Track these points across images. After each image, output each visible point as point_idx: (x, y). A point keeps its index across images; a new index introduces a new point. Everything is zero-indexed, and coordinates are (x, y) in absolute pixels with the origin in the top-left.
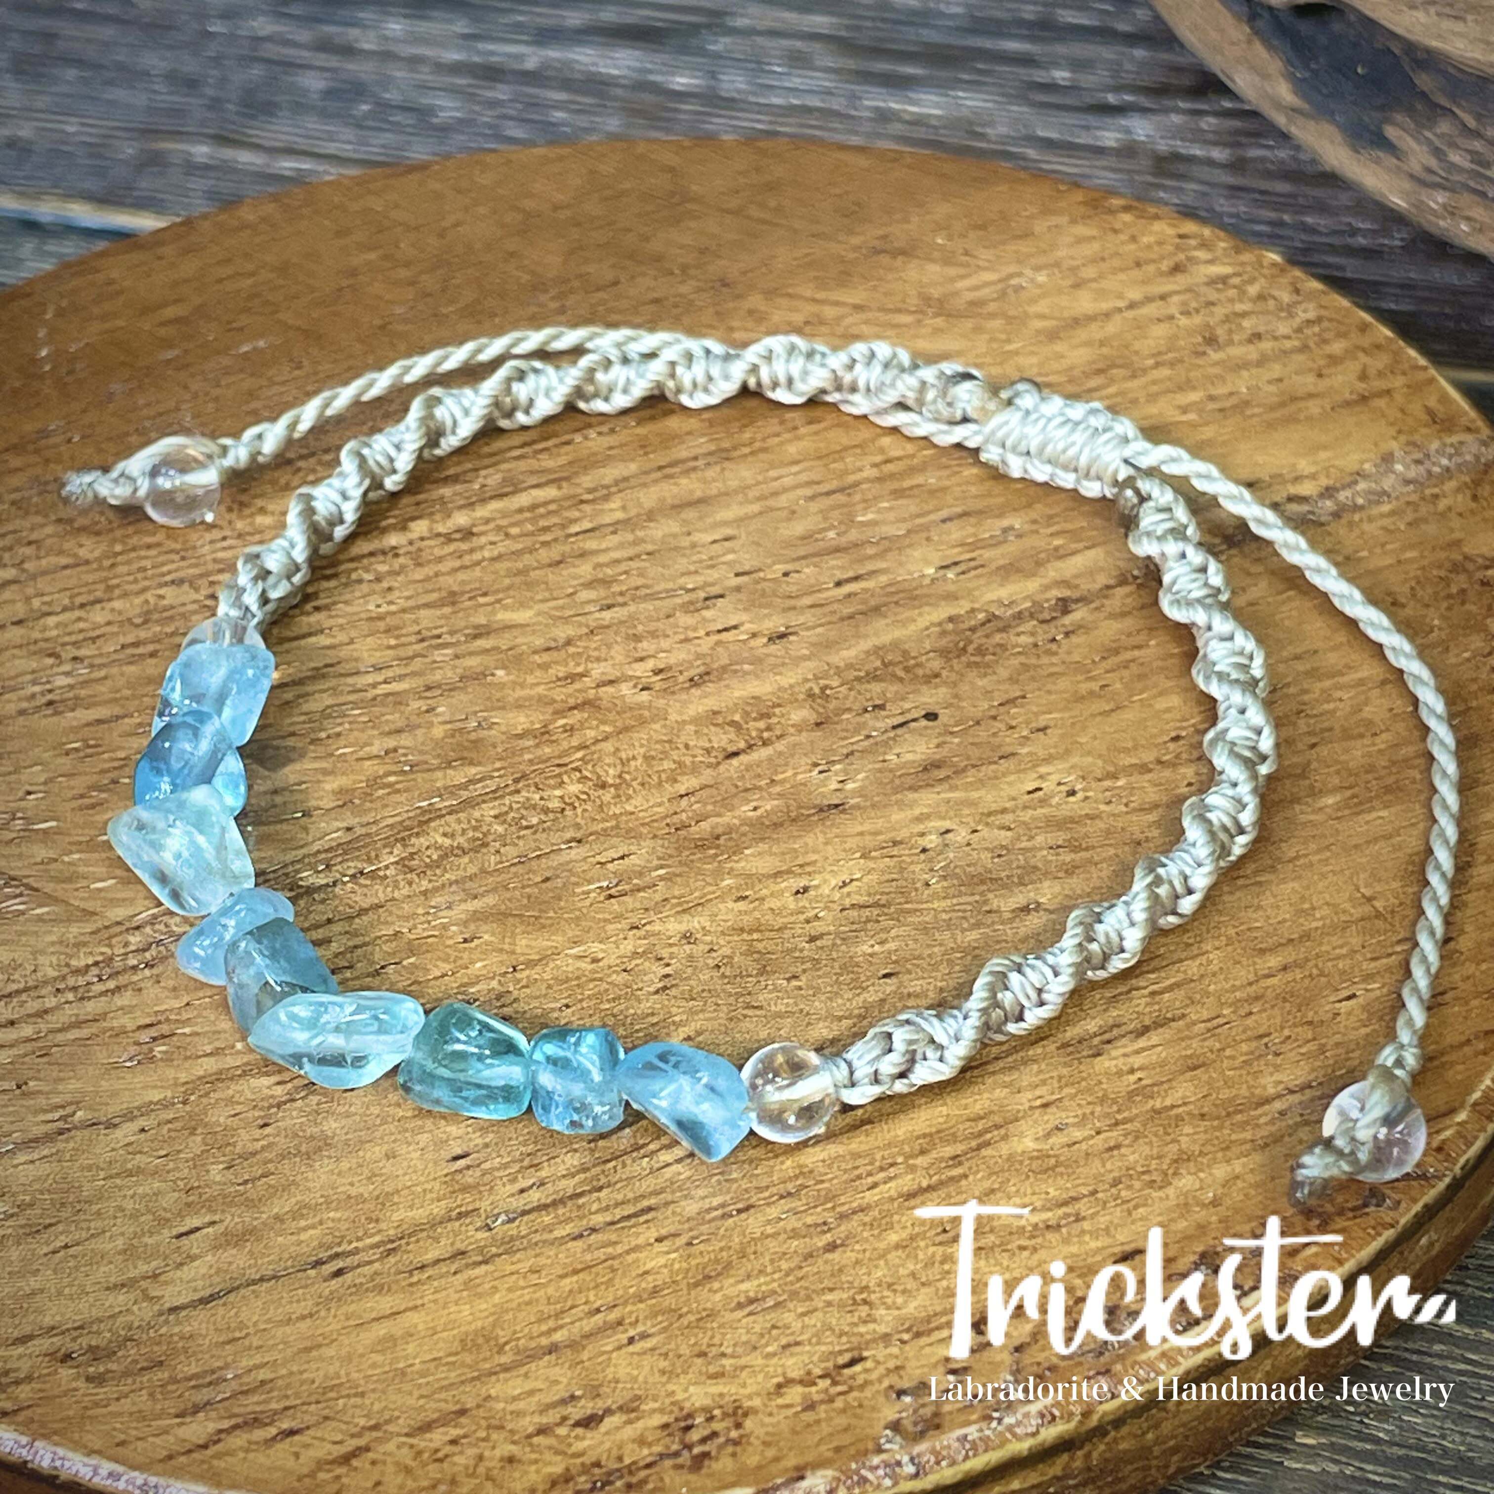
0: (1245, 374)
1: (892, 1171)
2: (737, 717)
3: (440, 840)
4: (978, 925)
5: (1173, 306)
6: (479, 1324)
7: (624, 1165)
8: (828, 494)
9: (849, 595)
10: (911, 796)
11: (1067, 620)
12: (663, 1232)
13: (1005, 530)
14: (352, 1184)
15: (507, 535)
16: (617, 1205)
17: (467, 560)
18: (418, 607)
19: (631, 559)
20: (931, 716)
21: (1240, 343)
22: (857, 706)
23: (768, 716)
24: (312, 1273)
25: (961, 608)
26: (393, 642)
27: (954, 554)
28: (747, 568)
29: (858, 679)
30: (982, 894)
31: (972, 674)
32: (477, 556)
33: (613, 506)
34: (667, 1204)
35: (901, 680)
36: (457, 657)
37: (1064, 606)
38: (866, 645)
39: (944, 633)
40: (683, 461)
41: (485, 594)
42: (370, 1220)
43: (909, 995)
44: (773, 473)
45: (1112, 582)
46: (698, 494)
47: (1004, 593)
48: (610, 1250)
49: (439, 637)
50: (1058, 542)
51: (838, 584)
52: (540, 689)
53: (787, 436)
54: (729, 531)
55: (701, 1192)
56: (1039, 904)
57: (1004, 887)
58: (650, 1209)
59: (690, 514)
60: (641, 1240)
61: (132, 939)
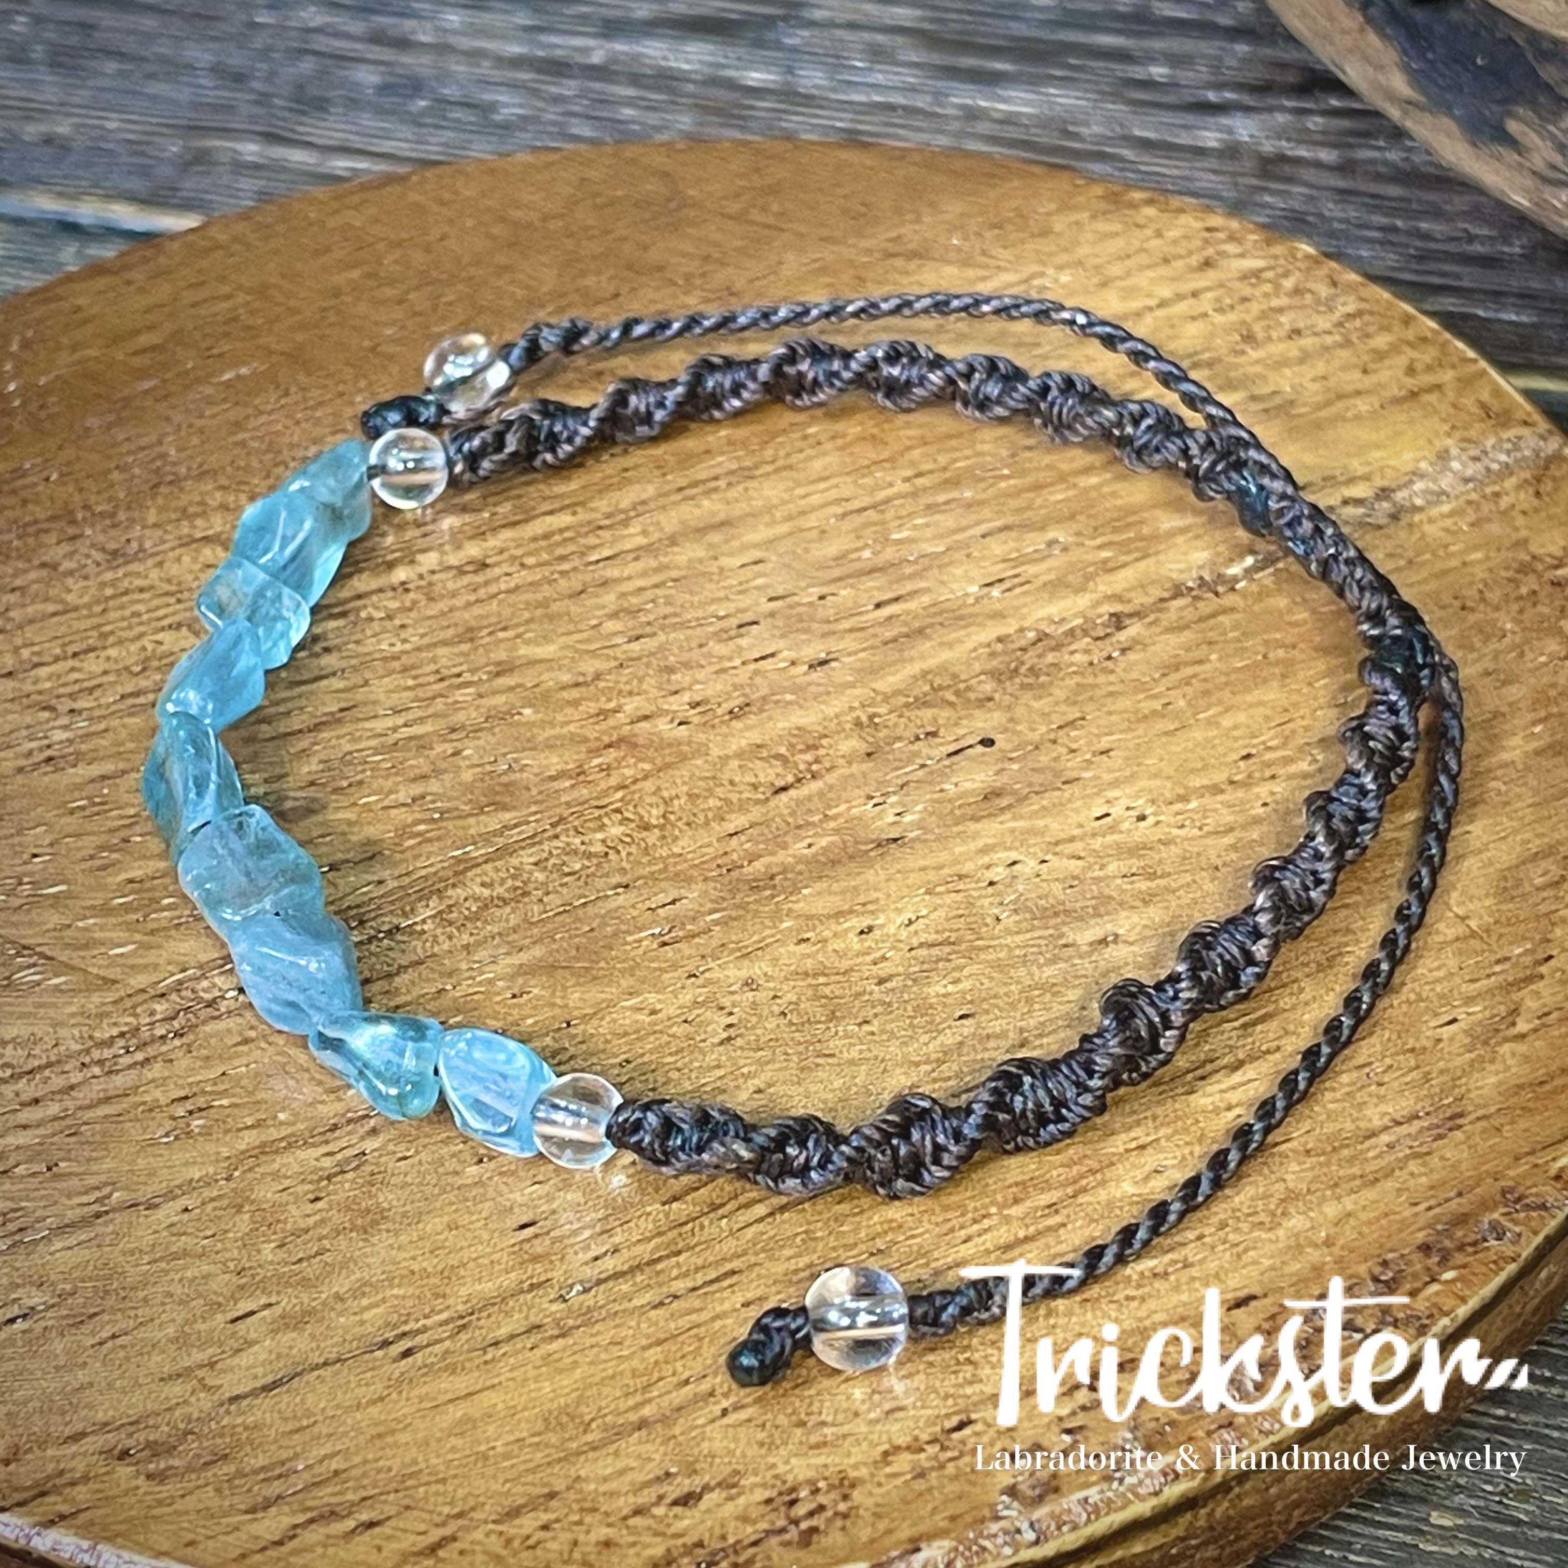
0: (1287, 372)
1: (986, 1223)
2: (783, 750)
3: (478, 890)
4: (1054, 960)
5: (1206, 303)
6: (562, 1401)
7: (702, 1227)
8: (860, 511)
9: (890, 618)
10: (973, 826)
11: (1122, 637)
12: (750, 1296)
13: (1051, 544)
14: (414, 1258)
15: (523, 565)
16: (697, 1270)
17: (482, 593)
18: (435, 645)
19: (656, 586)
20: (988, 742)
21: (1280, 339)
22: (910, 734)
23: (816, 748)
24: (380, 1354)
25: (1010, 627)
26: (410, 682)
27: (998, 570)
28: (780, 591)
29: (907, 705)
30: (1056, 927)
31: (1027, 697)
32: (493, 589)
33: (632, 530)
34: (751, 1266)
35: (952, 705)
36: (480, 696)
37: (1118, 621)
38: (914, 668)
39: (993, 654)
40: (704, 482)
41: (504, 629)
42: (437, 1296)
43: (988, 1037)
44: (800, 491)
45: (1166, 595)
46: (722, 516)
47: (1054, 609)
48: (694, 1317)
49: (459, 675)
50: (1105, 554)
51: (878, 606)
52: (572, 728)
53: (809, 452)
54: (757, 554)
55: (787, 1252)
56: (1116, 936)
57: (1081, 919)
58: (733, 1272)
59: (715, 537)
60: (727, 1306)
61: (158, 1007)
